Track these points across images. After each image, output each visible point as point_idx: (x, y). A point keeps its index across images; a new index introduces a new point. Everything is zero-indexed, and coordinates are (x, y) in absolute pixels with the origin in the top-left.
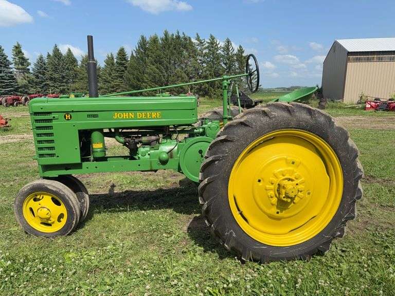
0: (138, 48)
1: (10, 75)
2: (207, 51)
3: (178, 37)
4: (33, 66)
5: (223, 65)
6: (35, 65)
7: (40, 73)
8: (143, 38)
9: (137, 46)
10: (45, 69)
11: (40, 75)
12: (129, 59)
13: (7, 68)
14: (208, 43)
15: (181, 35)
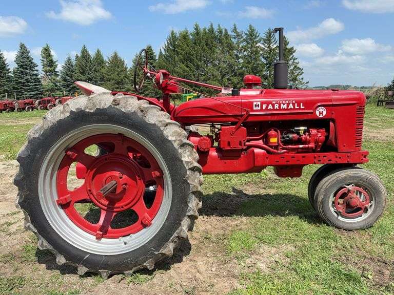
0: (167, 45)
1: (35, 77)
2: (245, 44)
3: (211, 31)
4: (61, 69)
5: (263, 60)
6: (64, 67)
7: (67, 75)
8: (172, 33)
9: (166, 43)
10: (72, 71)
11: (67, 78)
12: (157, 58)
13: (33, 70)
14: (246, 34)
15: (216, 28)
